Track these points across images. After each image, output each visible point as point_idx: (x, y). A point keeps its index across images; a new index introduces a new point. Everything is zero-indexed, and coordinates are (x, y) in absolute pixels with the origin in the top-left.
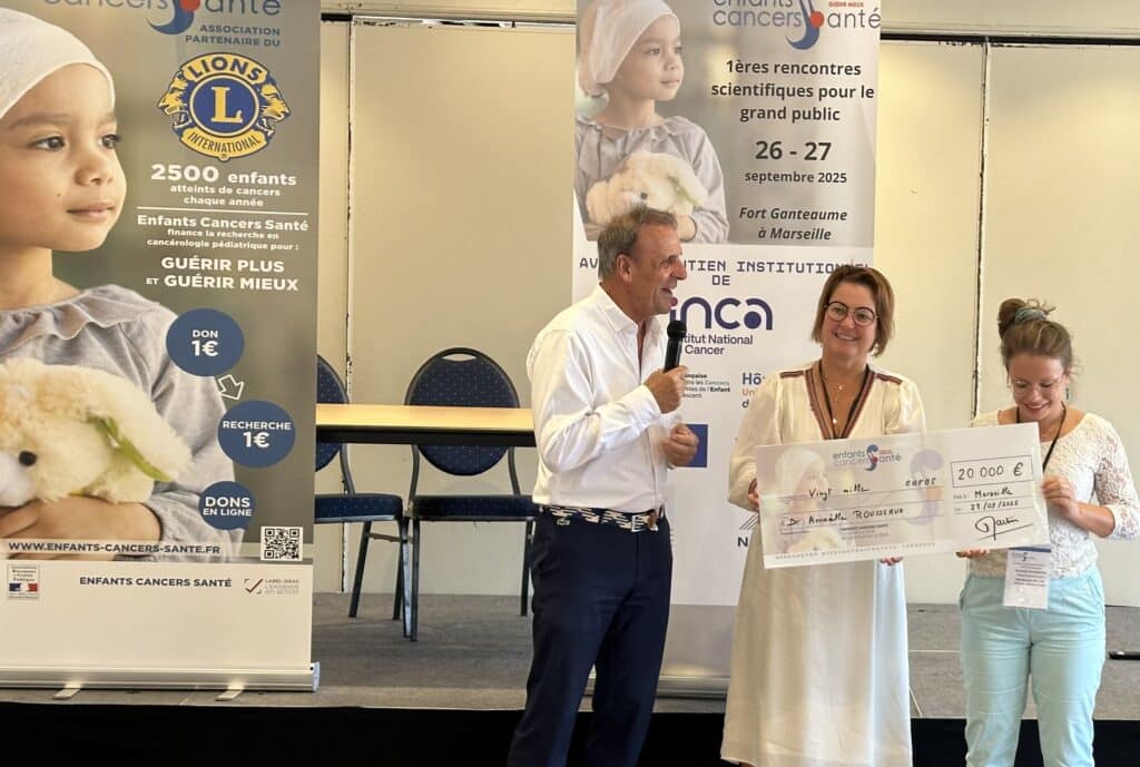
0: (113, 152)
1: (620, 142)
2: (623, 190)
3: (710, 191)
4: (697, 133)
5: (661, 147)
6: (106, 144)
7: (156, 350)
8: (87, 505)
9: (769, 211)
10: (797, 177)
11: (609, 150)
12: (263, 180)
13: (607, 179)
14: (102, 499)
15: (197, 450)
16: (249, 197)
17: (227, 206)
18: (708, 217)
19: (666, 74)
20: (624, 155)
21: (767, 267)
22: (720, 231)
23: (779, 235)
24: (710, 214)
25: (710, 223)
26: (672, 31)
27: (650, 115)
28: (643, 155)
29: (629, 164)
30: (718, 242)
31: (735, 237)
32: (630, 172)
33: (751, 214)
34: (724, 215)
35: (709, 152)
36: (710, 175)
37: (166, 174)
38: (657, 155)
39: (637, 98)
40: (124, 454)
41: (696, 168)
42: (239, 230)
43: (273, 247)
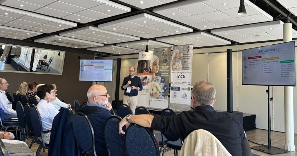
0: (159, 65)
4: (180, 61)
5: (178, 62)
7: (160, 81)
8: (155, 94)
9: (185, 67)
10: (187, 64)
11: (174, 63)
13: (174, 65)
14: (156, 93)
15: (162, 89)
16: (166, 68)
19: (178, 56)
21: (184, 72)
23: (185, 69)
26: (179, 52)
27: (177, 60)
28: (177, 63)
31: (182, 70)
34: (182, 68)
35: (181, 62)
36: (181, 64)
37: (161, 67)
39: (176, 58)
40: (158, 90)
42: (165, 71)
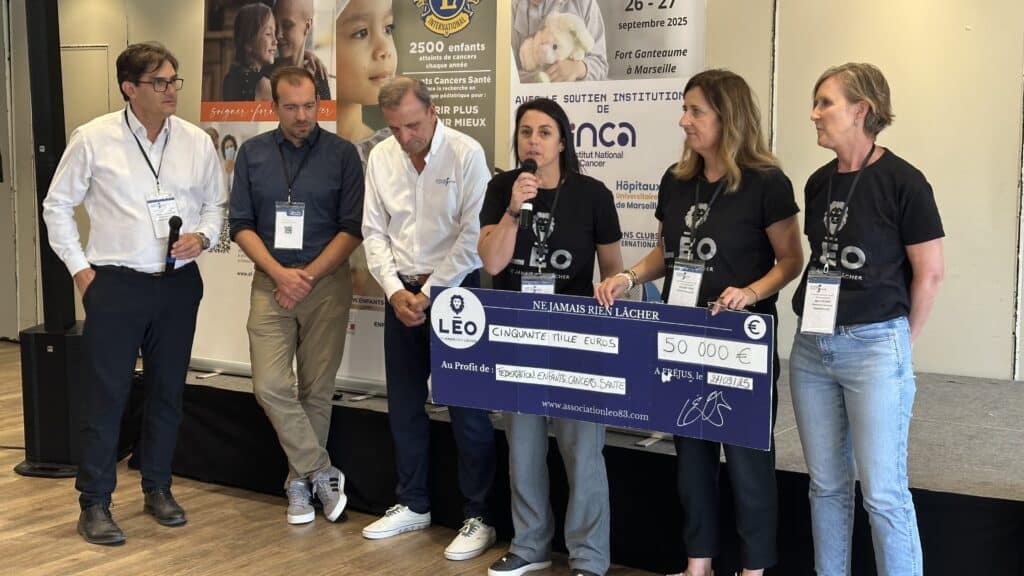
0: (391, 37)
1: (541, 7)
2: (542, 44)
3: (596, 40)
5: (566, 8)
6: (387, 32)
9: (634, 52)
10: (653, 24)
11: (534, 14)
12: (467, 48)
13: (533, 36)
16: (459, 61)
17: (448, 69)
18: (596, 61)
20: (543, 17)
21: (632, 97)
22: (602, 70)
23: (640, 71)
24: (595, 58)
25: (596, 64)
28: (555, 15)
29: (546, 24)
30: (601, 79)
32: (546, 30)
33: (623, 56)
34: (605, 58)
35: (596, 9)
36: (596, 28)
37: (417, 49)
38: (563, 15)
41: (586, 24)
42: (454, 85)
43: (473, 96)
